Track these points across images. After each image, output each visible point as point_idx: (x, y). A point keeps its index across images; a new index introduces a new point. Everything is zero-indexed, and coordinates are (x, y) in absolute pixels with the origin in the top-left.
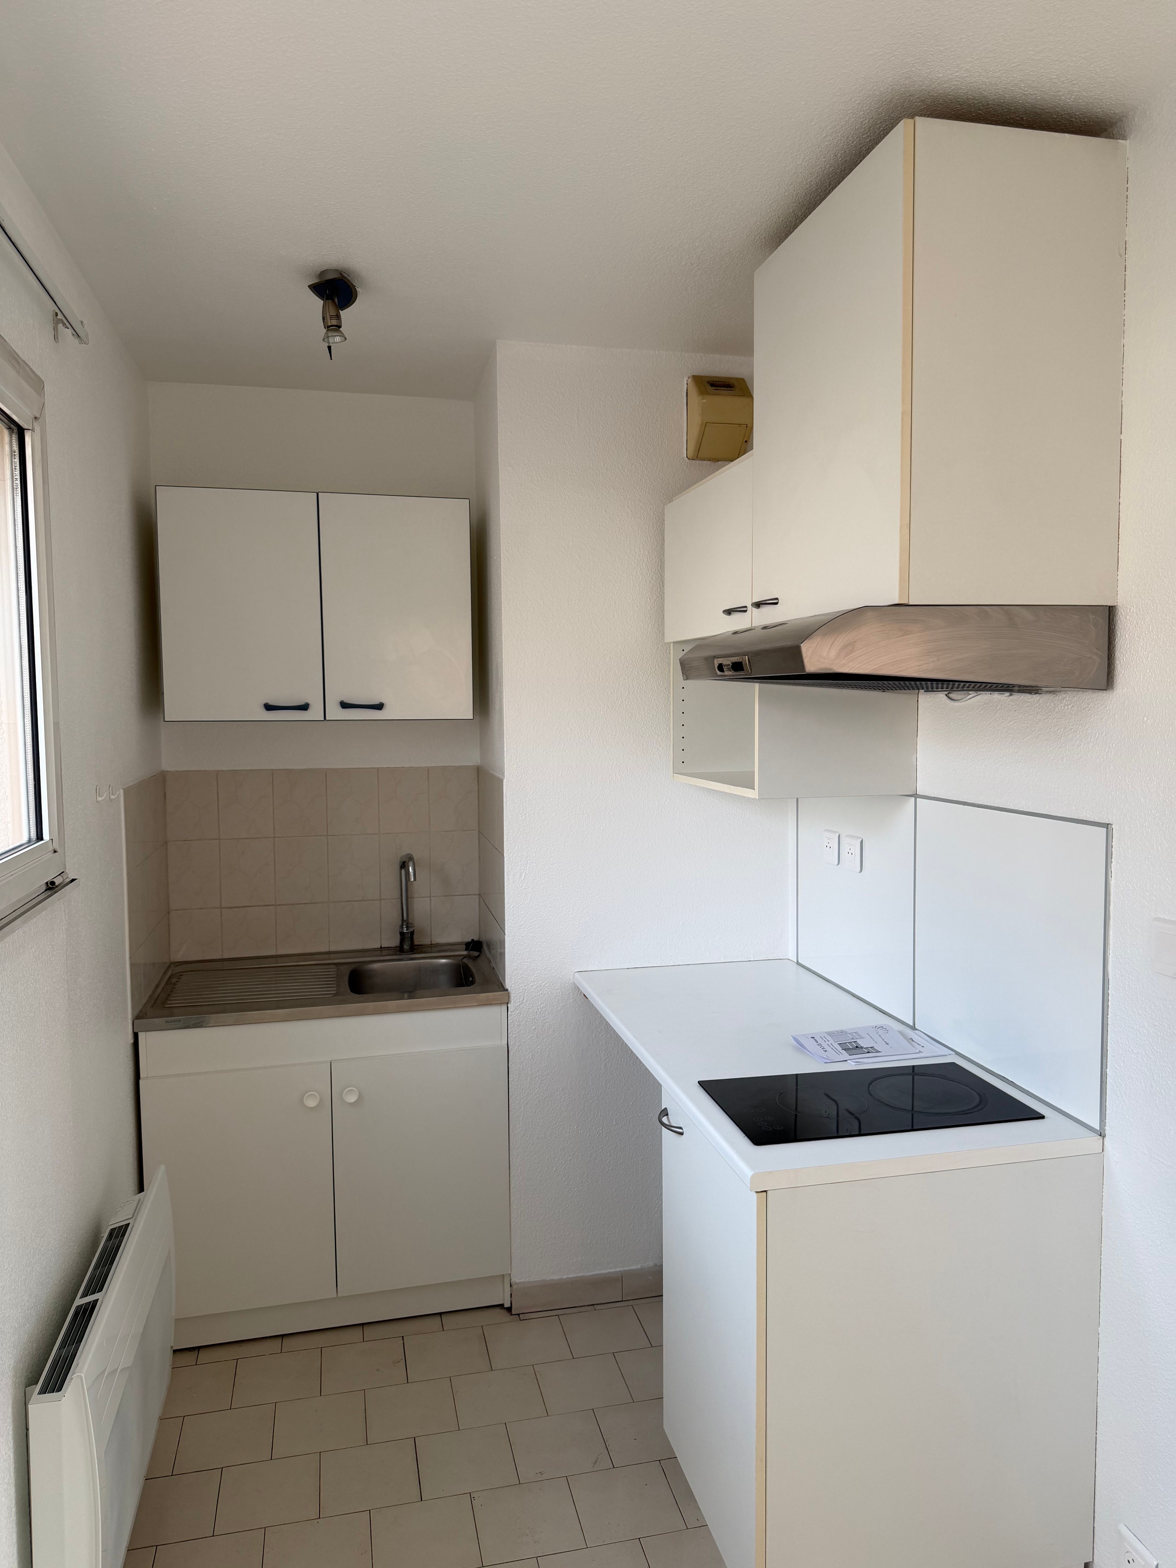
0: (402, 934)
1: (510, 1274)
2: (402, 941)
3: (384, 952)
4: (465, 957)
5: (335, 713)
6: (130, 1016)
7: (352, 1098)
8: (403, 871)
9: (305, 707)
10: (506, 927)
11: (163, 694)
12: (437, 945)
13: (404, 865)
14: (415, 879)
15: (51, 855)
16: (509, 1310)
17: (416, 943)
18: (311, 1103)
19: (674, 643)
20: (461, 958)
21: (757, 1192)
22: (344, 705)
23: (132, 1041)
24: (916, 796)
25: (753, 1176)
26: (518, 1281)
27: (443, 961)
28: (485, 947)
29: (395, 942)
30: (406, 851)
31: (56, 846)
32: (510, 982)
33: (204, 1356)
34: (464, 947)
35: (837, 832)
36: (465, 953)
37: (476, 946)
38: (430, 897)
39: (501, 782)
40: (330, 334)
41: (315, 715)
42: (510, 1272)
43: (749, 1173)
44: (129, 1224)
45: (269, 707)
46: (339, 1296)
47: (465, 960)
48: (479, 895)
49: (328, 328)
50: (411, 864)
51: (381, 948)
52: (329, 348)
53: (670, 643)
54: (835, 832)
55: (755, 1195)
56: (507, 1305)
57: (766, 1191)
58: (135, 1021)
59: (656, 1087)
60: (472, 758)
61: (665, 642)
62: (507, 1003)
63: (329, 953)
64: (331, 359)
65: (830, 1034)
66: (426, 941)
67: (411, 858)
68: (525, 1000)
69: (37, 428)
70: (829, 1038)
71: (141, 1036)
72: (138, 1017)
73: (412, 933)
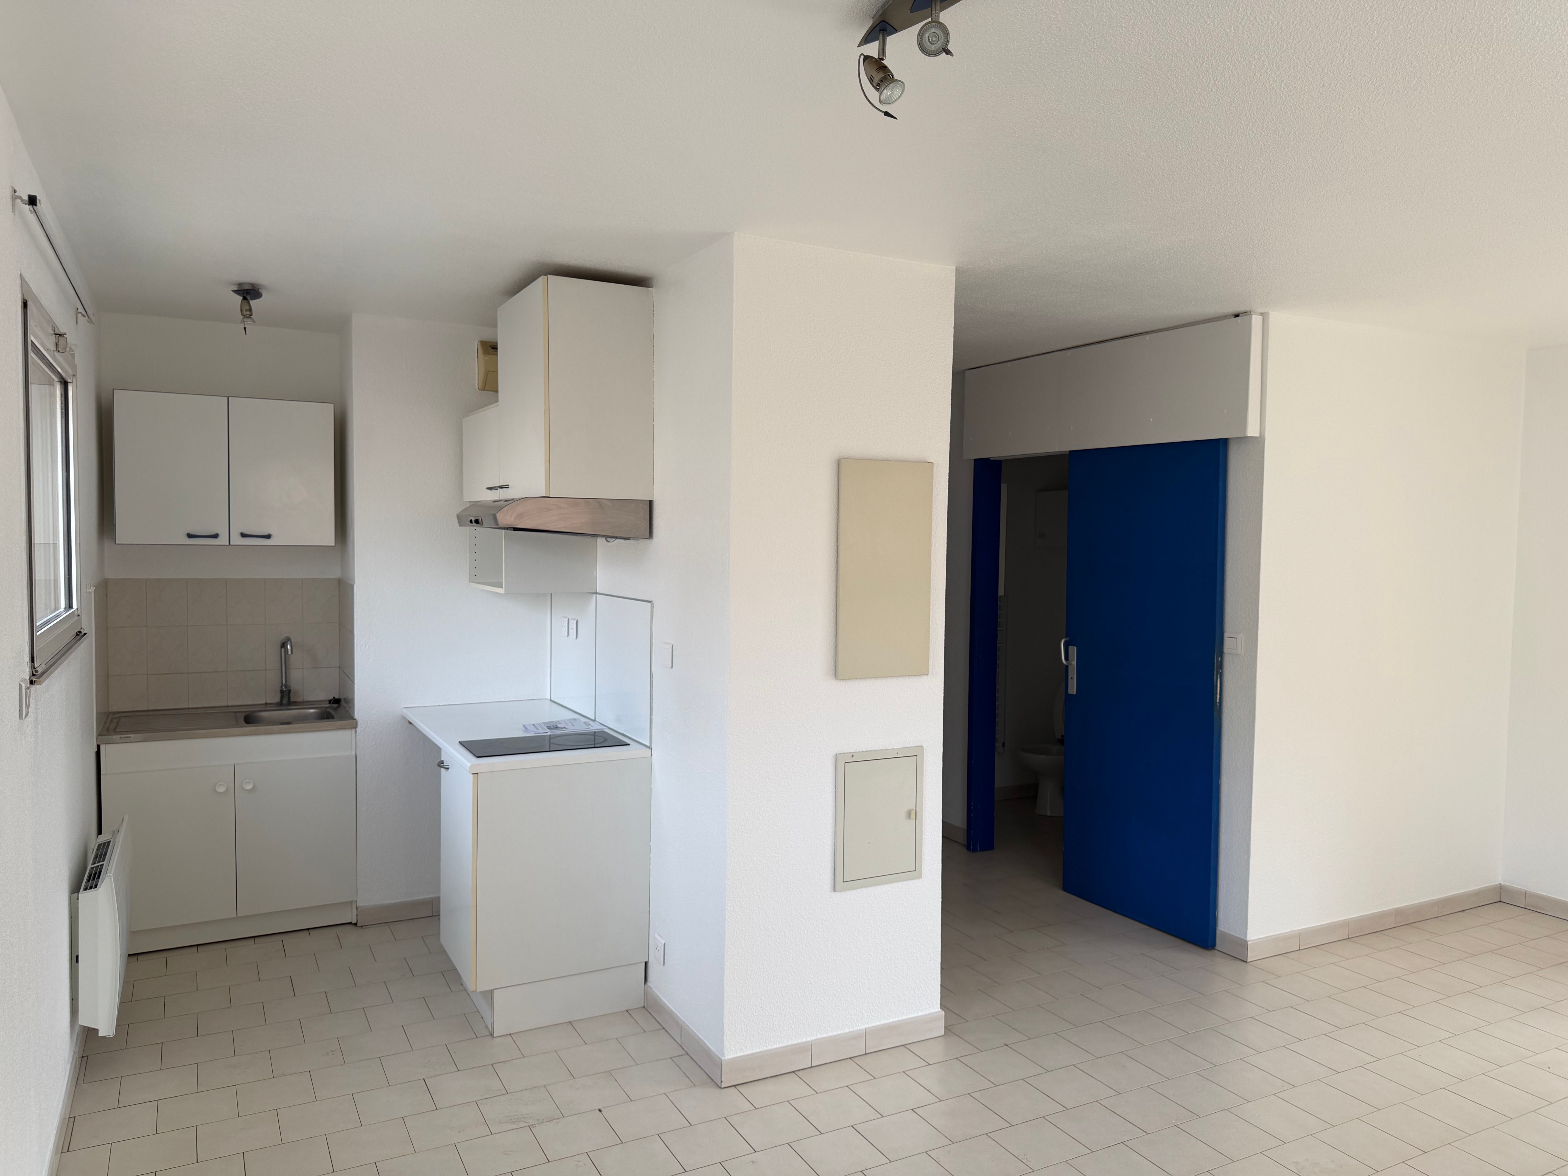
0: (282, 692)
1: (356, 901)
2: (282, 698)
3: (268, 706)
4: (328, 708)
5: (237, 540)
6: (95, 734)
7: (249, 787)
8: (283, 650)
9: (216, 536)
10: (355, 679)
11: (115, 525)
12: (308, 702)
13: (283, 645)
14: (292, 653)
15: (76, 618)
16: (356, 924)
17: (292, 700)
18: (221, 790)
20: (325, 708)
21: (473, 774)
22: (243, 535)
23: (96, 750)
24: (596, 593)
25: (471, 766)
26: (362, 905)
27: (312, 711)
28: (343, 702)
29: (276, 699)
30: (284, 636)
31: (79, 613)
32: (357, 714)
33: (141, 958)
34: (328, 702)
36: (328, 705)
37: (336, 701)
38: (303, 668)
39: (352, 586)
40: (245, 320)
41: (223, 540)
42: (356, 899)
43: (469, 765)
44: (110, 841)
45: (190, 536)
46: (238, 915)
47: (328, 710)
48: (340, 667)
49: (244, 316)
50: (289, 643)
51: (266, 703)
52: (245, 328)
54: (566, 617)
56: (354, 922)
57: (477, 773)
58: (99, 737)
59: (438, 750)
60: (335, 573)
62: (356, 728)
63: (227, 706)
64: (246, 334)
65: (544, 723)
66: (300, 700)
67: (288, 639)
68: (368, 726)
70: (542, 724)
71: (102, 747)
72: (99, 735)
73: (289, 691)
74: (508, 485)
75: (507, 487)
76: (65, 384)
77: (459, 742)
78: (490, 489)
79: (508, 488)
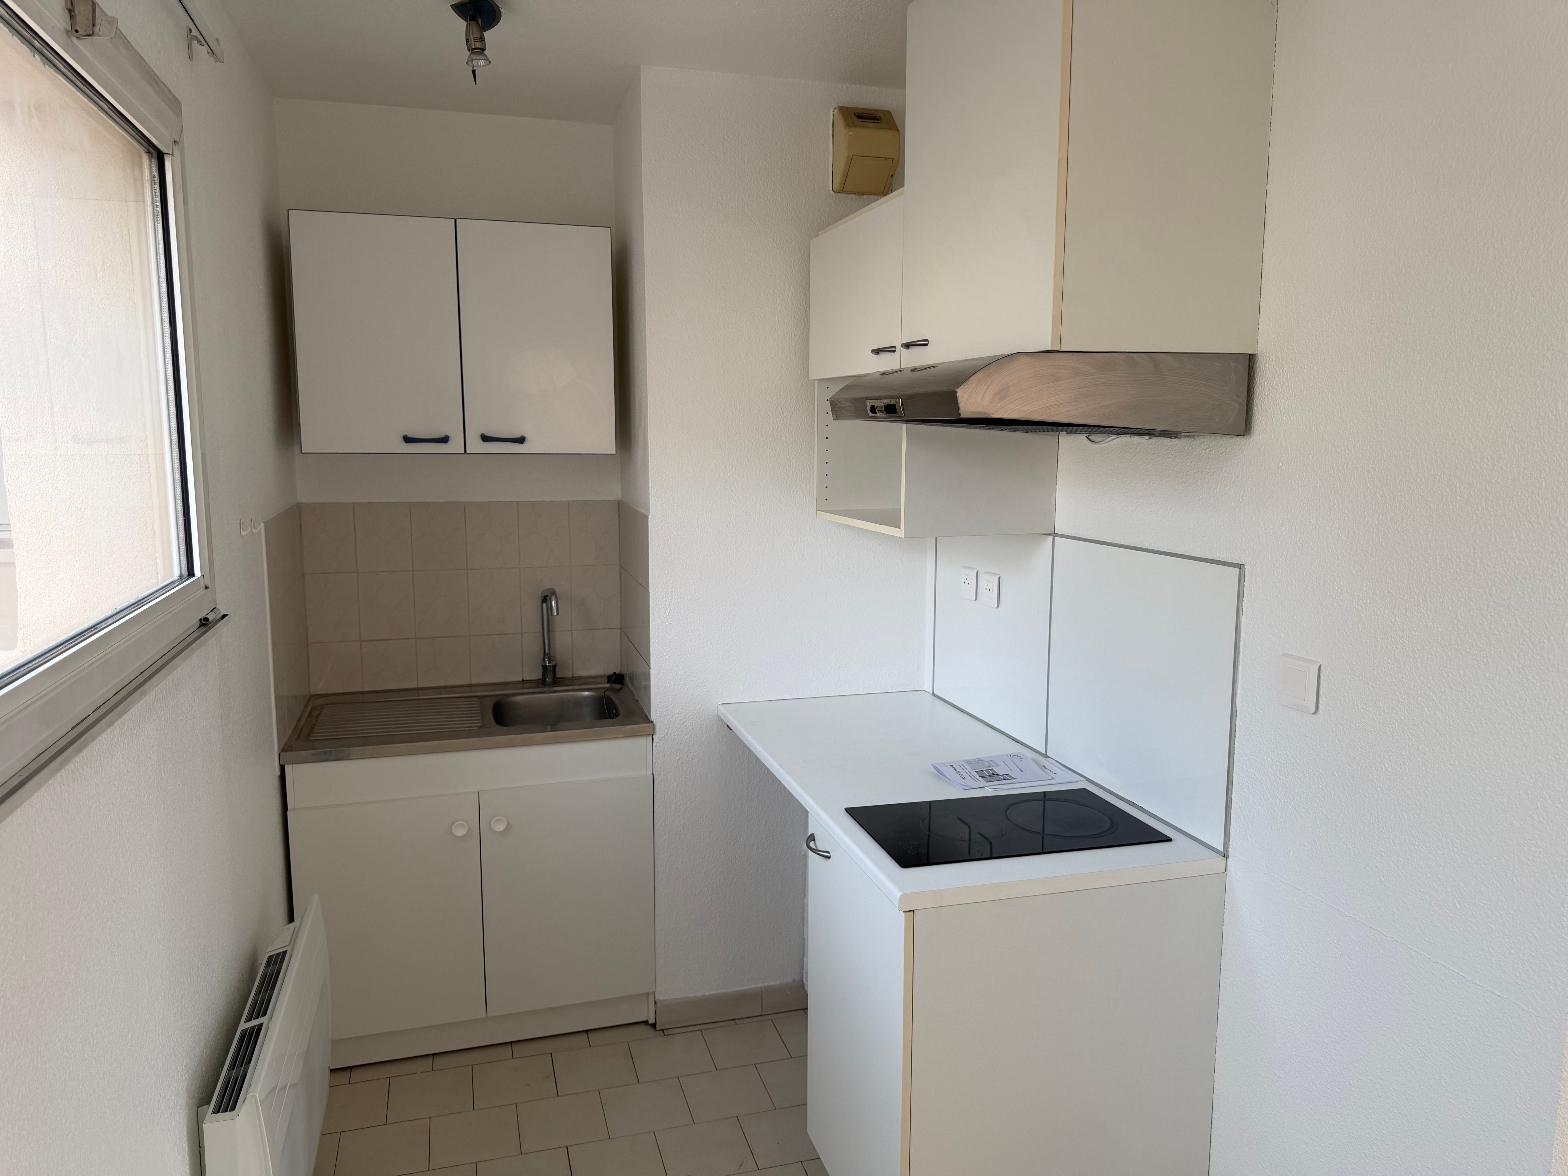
0: (545, 667)
1: (654, 993)
2: (544, 674)
3: (526, 685)
4: (607, 689)
5: (476, 446)
6: (276, 749)
7: (500, 827)
8: (545, 605)
9: (445, 440)
10: (651, 661)
11: (300, 425)
12: (579, 678)
13: (545, 599)
14: (558, 613)
15: (203, 591)
16: (654, 1025)
17: (558, 675)
18: (460, 832)
19: (818, 380)
20: (603, 691)
21: (905, 912)
22: (485, 438)
23: (279, 774)
24: (1054, 534)
25: (901, 897)
26: (662, 998)
27: (586, 693)
28: (627, 680)
29: (537, 674)
30: (547, 585)
31: (207, 582)
32: (655, 715)
33: (357, 1075)
34: (606, 680)
35: (976, 569)
36: (608, 685)
37: (617, 679)
38: (571, 631)
39: (646, 518)
40: (474, 57)
41: (455, 446)
42: (654, 990)
43: (898, 894)
44: (286, 951)
45: (408, 440)
46: (488, 1015)
47: (608, 693)
48: (621, 629)
49: (472, 50)
50: (553, 598)
51: (523, 680)
52: (474, 72)
53: (815, 380)
54: (973, 569)
55: (903, 914)
56: (651, 1021)
57: (913, 911)
58: (283, 754)
59: (804, 813)
60: (612, 492)
61: (810, 379)
62: (653, 735)
63: (471, 686)
64: (476, 84)
65: (968, 762)
66: (568, 674)
67: (553, 593)
68: (670, 731)
69: (177, 152)
70: (966, 766)
71: (288, 768)
72: (285, 749)
73: (555, 667)
74: (927, 340)
75: (924, 343)
76: (160, 157)
77: (846, 809)
78: (877, 352)
79: (926, 345)
